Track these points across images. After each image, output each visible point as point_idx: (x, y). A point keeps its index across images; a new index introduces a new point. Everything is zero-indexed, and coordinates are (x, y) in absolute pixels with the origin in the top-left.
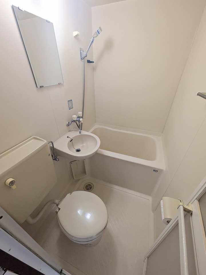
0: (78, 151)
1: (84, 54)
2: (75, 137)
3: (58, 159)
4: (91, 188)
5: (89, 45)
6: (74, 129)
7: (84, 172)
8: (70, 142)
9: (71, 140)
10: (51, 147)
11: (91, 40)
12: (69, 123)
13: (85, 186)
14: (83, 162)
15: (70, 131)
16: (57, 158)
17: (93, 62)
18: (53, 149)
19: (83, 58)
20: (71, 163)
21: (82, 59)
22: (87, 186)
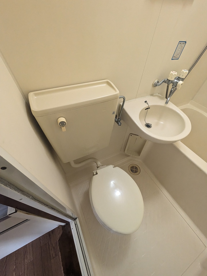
0: (148, 126)
2: (155, 106)
3: (121, 124)
4: (136, 172)
6: (159, 95)
7: (139, 152)
8: (146, 109)
9: (148, 108)
10: (120, 105)
12: (158, 82)
13: (131, 166)
14: (145, 141)
15: (152, 95)
16: (120, 121)
18: (121, 109)
20: (131, 135)
22: (132, 167)
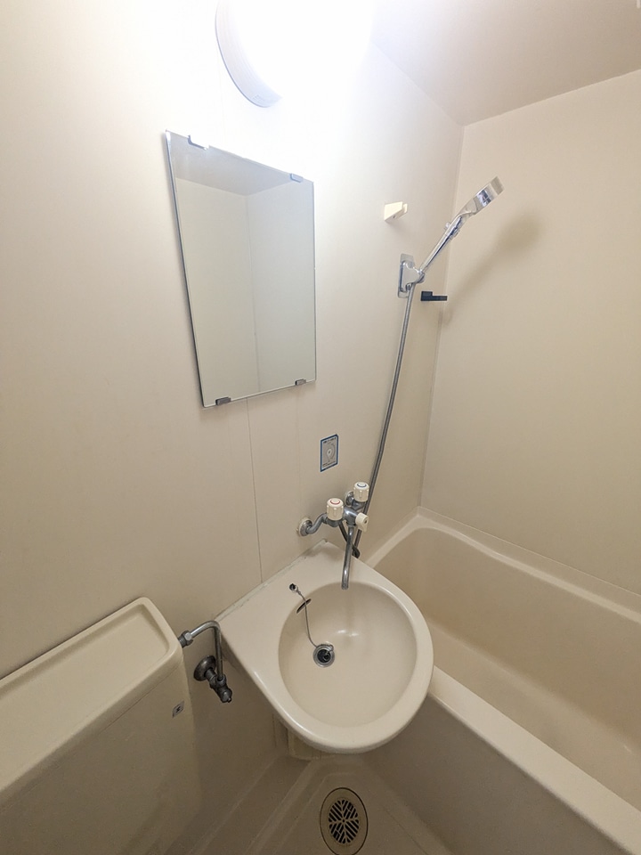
0: (324, 656)
1: (412, 274)
3: (230, 694)
4: (353, 832)
5: (439, 245)
6: (328, 544)
8: (298, 611)
9: (303, 605)
11: (451, 228)
12: (310, 523)
16: (225, 685)
17: (445, 298)
19: (408, 288)
21: (405, 289)
